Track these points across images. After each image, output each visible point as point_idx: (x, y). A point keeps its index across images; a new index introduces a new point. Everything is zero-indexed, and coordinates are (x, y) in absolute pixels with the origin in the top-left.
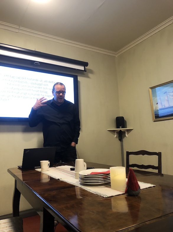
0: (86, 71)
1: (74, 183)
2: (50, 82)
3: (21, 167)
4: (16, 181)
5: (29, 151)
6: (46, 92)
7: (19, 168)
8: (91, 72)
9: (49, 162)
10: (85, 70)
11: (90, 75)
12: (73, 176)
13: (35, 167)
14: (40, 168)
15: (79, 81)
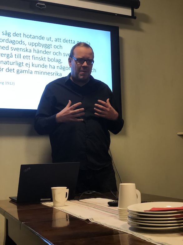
0: (135, 18)
1: (119, 227)
2: (65, 41)
3: (16, 199)
4: (7, 221)
5: (29, 168)
6: (59, 61)
7: (12, 200)
8: (146, 19)
9: (68, 189)
10: (133, 16)
11: (144, 26)
12: (115, 216)
13: (41, 200)
14: (52, 201)
15: (121, 38)
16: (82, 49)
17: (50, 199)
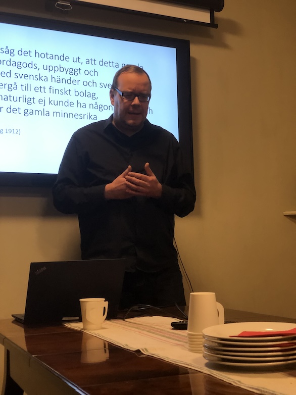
0: (216, 26)
1: (188, 362)
2: (103, 63)
3: (23, 318)
4: (8, 353)
5: (45, 268)
6: (93, 96)
7: (17, 320)
9: (107, 302)
10: (213, 24)
12: (182, 345)
13: (64, 319)
14: (80, 320)
15: (194, 59)
16: (132, 76)
17: (77, 318)
